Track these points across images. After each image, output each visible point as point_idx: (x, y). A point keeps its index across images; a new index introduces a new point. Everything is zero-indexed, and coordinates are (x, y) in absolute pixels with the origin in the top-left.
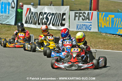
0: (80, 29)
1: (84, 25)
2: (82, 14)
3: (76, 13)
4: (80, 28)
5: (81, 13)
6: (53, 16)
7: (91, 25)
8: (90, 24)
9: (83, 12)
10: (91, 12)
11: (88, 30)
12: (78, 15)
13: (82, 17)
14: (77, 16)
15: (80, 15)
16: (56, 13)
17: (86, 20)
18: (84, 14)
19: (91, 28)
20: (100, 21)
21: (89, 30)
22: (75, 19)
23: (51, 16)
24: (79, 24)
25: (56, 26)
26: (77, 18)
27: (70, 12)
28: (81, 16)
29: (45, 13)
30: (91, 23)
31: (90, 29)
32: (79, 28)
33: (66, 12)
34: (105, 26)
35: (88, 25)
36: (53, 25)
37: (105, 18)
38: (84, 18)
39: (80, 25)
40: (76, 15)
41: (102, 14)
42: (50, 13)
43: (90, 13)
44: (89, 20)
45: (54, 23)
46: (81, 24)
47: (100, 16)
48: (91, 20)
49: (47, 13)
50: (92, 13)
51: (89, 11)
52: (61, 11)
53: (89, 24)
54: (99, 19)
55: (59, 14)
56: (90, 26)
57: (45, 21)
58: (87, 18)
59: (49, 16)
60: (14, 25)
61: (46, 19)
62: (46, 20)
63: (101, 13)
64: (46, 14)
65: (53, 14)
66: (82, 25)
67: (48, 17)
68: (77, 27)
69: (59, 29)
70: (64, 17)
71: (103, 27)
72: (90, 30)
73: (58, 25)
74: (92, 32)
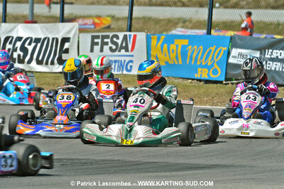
1: (115, 61)
2: (109, 38)
3: (93, 38)
5: (107, 37)
7: (132, 61)
9: (111, 34)
10: (132, 34)
11: (125, 72)
12: (99, 41)
13: (110, 45)
15: (106, 40)
17: (120, 51)
18: (115, 39)
19: (131, 67)
20: (152, 53)
22: (92, 50)
23: (33, 44)
25: (47, 63)
26: (97, 48)
27: (81, 35)
29: (19, 39)
30: (132, 56)
33: (71, 36)
34: (166, 62)
35: (125, 61)
36: (39, 62)
37: (165, 45)
38: (114, 47)
40: (96, 40)
42: (32, 38)
43: (130, 36)
44: (127, 50)
45: (40, 59)
48: (132, 50)
50: (135, 36)
51: (128, 33)
52: (58, 33)
54: (150, 50)
56: (130, 64)
57: (19, 55)
61: (21, 50)
63: (156, 36)
67: (26, 45)
69: (54, 71)
70: (66, 46)
71: (162, 63)
74: (134, 75)
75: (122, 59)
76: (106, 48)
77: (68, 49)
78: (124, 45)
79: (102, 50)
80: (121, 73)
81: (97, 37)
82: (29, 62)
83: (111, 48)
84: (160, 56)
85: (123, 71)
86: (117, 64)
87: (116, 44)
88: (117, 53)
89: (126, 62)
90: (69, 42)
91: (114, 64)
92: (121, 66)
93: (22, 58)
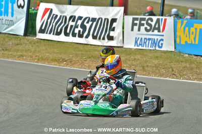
0: (140, 46)
1: (149, 39)
2: (145, 20)
4: (141, 45)
6: (95, 23)
7: (162, 40)
8: (161, 37)
9: (147, 17)
10: (164, 18)
11: (157, 48)
12: (137, 22)
13: (146, 26)
14: (136, 24)
15: (142, 22)
17: (153, 31)
18: (149, 22)
19: (162, 44)
21: (159, 47)
22: (132, 30)
23: (90, 23)
24: (140, 37)
25: (100, 39)
27: (126, 17)
29: (80, 18)
30: (163, 36)
31: (160, 45)
32: (140, 44)
33: (117, 17)
34: (186, 42)
36: (94, 37)
37: (187, 29)
38: (148, 28)
39: (142, 39)
41: (182, 23)
42: (89, 18)
44: (159, 31)
45: (95, 35)
46: (144, 37)
47: (179, 25)
48: (163, 31)
49: (82, 17)
50: (165, 20)
51: (160, 17)
52: (108, 14)
53: (159, 38)
54: (176, 31)
55: (105, 19)
56: (161, 42)
58: (155, 28)
60: (23, 35)
61: (81, 27)
64: (81, 20)
65: (94, 20)
66: (145, 39)
68: (136, 42)
69: (105, 45)
71: (183, 43)
72: (161, 47)
74: (164, 51)
75: (156, 38)
76: (142, 28)
77: (114, 28)
78: (157, 26)
79: (139, 30)
80: (154, 48)
81: (137, 19)
82: (87, 37)
83: (146, 28)
84: (182, 36)
85: (155, 47)
86: (150, 41)
87: (150, 25)
88: (151, 33)
89: (158, 40)
90: (116, 22)
91: (148, 41)
92: (154, 43)
93: (81, 33)
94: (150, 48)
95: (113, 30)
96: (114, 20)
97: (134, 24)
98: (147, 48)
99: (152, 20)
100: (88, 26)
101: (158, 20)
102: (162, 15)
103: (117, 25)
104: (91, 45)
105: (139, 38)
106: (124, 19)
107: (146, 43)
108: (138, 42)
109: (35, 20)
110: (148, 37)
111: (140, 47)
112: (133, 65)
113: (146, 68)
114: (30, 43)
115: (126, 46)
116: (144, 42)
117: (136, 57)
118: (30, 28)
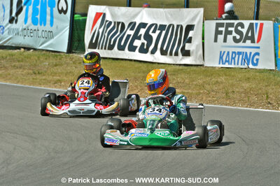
0: (227, 63)
1: (239, 53)
2: (233, 27)
4: (228, 61)
5: (232, 25)
6: (164, 32)
7: (258, 54)
8: (256, 50)
10: (259, 22)
11: (251, 66)
12: (223, 29)
13: (234, 34)
14: (221, 33)
16: (170, 25)
17: (244, 42)
18: (239, 28)
19: (257, 60)
21: (254, 64)
22: (216, 40)
23: (158, 32)
24: (227, 50)
26: (221, 37)
27: (206, 22)
28: (230, 33)
29: (143, 25)
30: (259, 48)
31: (255, 62)
32: (226, 61)
33: (195, 23)
35: (251, 53)
36: (163, 53)
39: (228, 52)
44: (253, 41)
48: (258, 41)
51: (254, 22)
52: (182, 19)
53: (254, 51)
54: (278, 40)
55: (178, 26)
56: (257, 57)
57: (143, 44)
58: (247, 38)
59: (154, 32)
60: (66, 51)
61: (145, 38)
62: (146, 42)
66: (233, 53)
67: (150, 33)
68: (221, 58)
69: (178, 63)
70: (191, 34)
72: (256, 65)
73: (176, 54)
74: (260, 70)
75: (248, 51)
76: (230, 37)
77: (191, 38)
78: (250, 35)
79: (225, 40)
80: (246, 66)
81: (222, 25)
82: (153, 52)
86: (241, 56)
87: (240, 33)
88: (241, 44)
90: (193, 30)
91: (237, 56)
92: (247, 59)
93: (145, 47)
94: (240, 66)
95: (190, 41)
96: (190, 28)
97: (218, 33)
98: (236, 66)
99: (242, 26)
100: (155, 36)
101: (251, 25)
102: (257, 19)
103: (195, 35)
104: (158, 63)
105: (224, 52)
106: (203, 25)
107: (234, 59)
108: (224, 58)
109: (84, 30)
110: (237, 50)
111: (227, 65)
112: (213, 91)
113: (231, 95)
114: (74, 63)
115: (207, 64)
116: (232, 58)
117: (219, 80)
118: (75, 41)
